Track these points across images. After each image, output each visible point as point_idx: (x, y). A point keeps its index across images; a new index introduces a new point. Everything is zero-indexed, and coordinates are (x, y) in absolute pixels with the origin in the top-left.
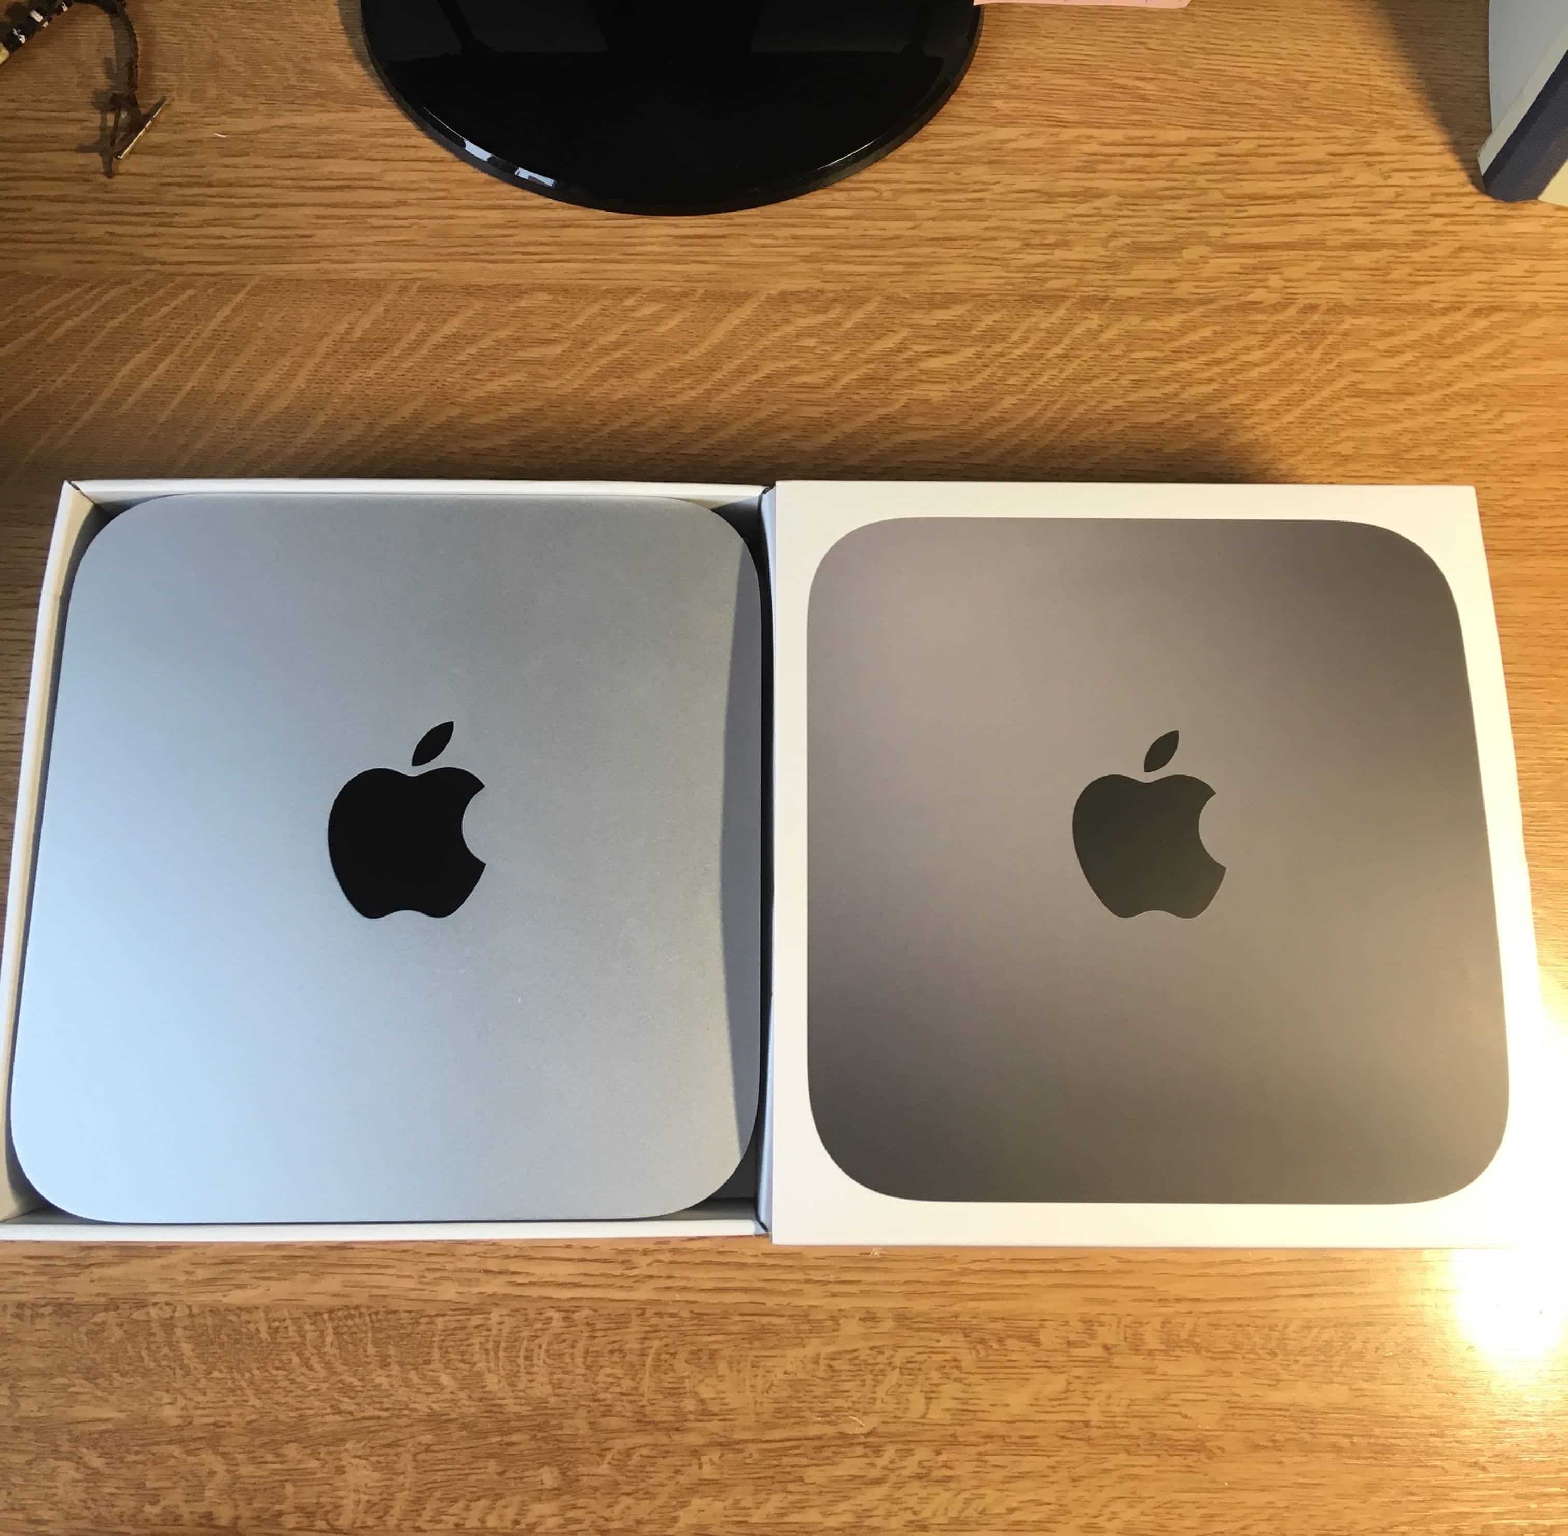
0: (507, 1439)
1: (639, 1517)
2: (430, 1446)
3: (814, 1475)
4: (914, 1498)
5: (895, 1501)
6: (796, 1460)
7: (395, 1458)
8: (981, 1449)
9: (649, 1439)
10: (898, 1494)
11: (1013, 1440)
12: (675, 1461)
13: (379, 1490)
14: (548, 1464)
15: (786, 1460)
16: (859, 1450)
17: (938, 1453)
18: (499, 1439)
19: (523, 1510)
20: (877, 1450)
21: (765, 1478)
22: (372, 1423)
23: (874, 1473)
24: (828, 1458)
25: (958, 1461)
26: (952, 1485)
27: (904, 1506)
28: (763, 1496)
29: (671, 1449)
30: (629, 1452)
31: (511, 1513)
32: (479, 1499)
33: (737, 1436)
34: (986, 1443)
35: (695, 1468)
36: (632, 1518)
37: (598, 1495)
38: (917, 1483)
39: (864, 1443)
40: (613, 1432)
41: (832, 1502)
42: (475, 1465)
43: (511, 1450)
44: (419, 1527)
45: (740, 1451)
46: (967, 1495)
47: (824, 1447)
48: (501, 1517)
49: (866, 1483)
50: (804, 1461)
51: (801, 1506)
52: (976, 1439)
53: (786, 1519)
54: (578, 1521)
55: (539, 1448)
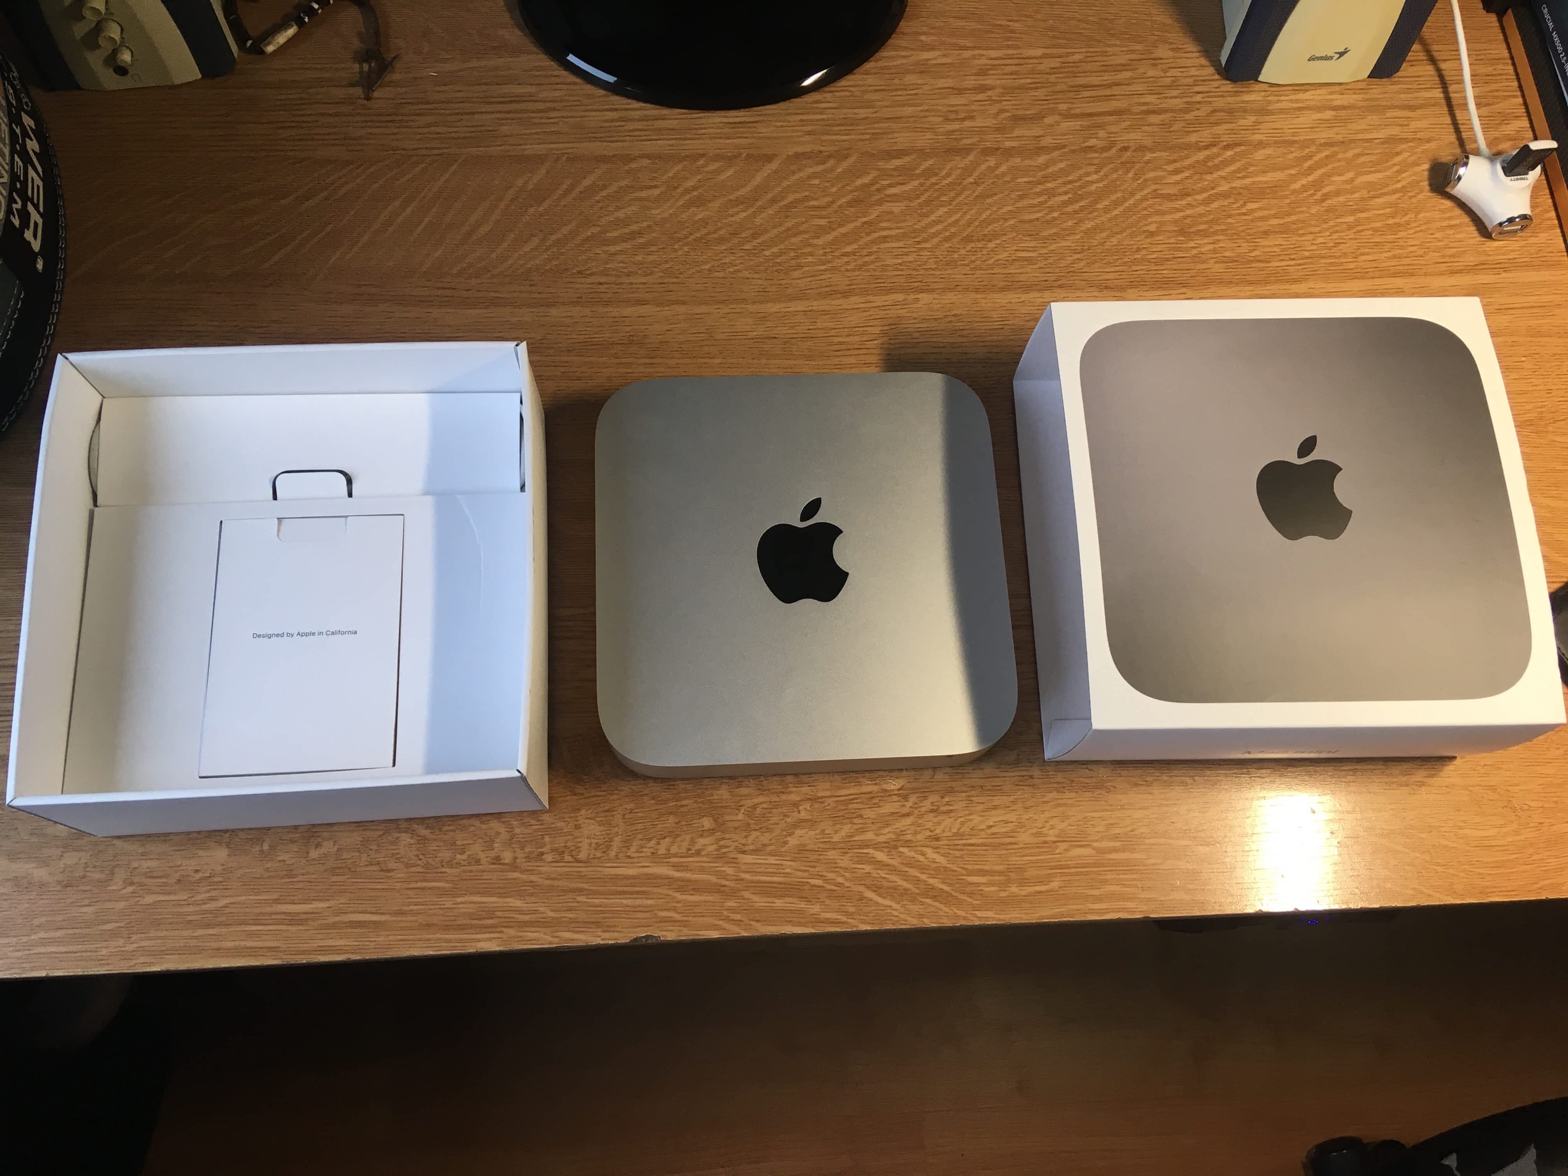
1: (764, 842)
2: (632, 810)
3: (869, 813)
4: (931, 823)
5: (919, 825)
6: (857, 806)
7: (611, 818)
8: (968, 794)
9: (767, 799)
10: (920, 821)
11: (988, 788)
12: (784, 810)
13: (602, 837)
14: (706, 816)
15: (851, 806)
16: (896, 798)
17: (943, 797)
18: (675, 803)
19: (693, 842)
21: (839, 817)
22: (595, 799)
23: (905, 810)
24: (877, 804)
25: (955, 801)
26: (952, 814)
27: (925, 827)
28: (838, 826)
29: (780, 803)
30: (754, 807)
31: (685, 844)
33: (820, 794)
35: (796, 814)
36: (759, 843)
37: (737, 831)
38: (932, 814)
39: (897, 794)
40: (745, 796)
41: (880, 828)
42: (661, 819)
43: (682, 809)
44: (629, 856)
45: (822, 803)
46: (962, 819)
47: (873, 797)
48: (679, 847)
49: (900, 816)
50: (861, 806)
51: (862, 831)
52: (965, 789)
53: (853, 839)
54: (727, 847)
55: (700, 807)
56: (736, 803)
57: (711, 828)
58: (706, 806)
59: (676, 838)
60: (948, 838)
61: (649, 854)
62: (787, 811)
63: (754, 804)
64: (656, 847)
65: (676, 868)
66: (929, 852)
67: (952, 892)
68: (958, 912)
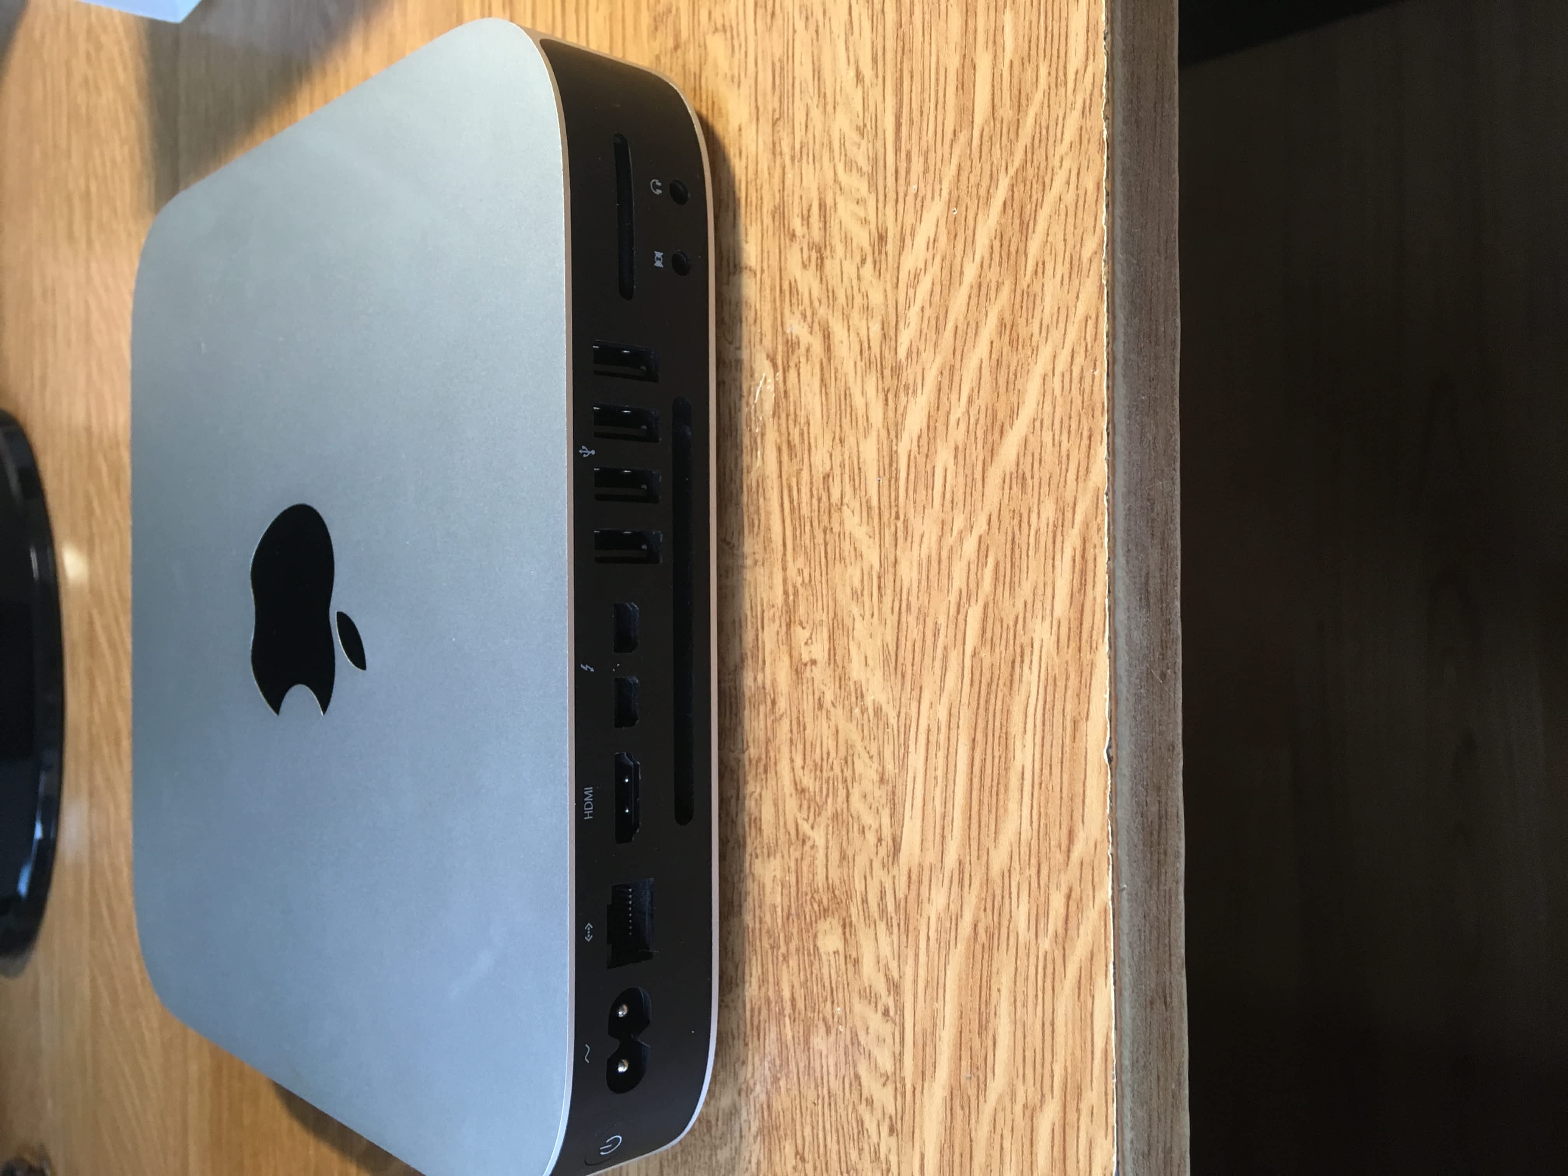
0: (788, 1010)
4: (846, 265)
5: (850, 299)
6: (805, 490)
10: (842, 298)
15: (805, 510)
17: (793, 236)
18: (787, 1021)
20: (791, 345)
21: (826, 544)
23: (818, 348)
24: (802, 434)
25: (801, 198)
27: (855, 282)
28: (847, 547)
29: (795, 714)
30: (800, 791)
32: (857, 1077)
34: (781, 154)
35: (817, 673)
36: (878, 793)
37: (850, 853)
38: (828, 263)
39: (784, 373)
40: (777, 817)
41: (853, 419)
42: (818, 1074)
43: (800, 1005)
45: (796, 593)
47: (789, 442)
48: (880, 1040)
49: (829, 359)
50: (805, 475)
53: (875, 503)
54: (883, 895)
55: (798, 950)
56: (790, 843)
57: (840, 930)
58: (795, 931)
59: (859, 1044)
60: (881, 205)
61: (893, 1140)
62: (810, 697)
63: (794, 792)
64: (878, 1113)
65: (929, 1070)
67: (1012, 171)
68: (1068, 138)
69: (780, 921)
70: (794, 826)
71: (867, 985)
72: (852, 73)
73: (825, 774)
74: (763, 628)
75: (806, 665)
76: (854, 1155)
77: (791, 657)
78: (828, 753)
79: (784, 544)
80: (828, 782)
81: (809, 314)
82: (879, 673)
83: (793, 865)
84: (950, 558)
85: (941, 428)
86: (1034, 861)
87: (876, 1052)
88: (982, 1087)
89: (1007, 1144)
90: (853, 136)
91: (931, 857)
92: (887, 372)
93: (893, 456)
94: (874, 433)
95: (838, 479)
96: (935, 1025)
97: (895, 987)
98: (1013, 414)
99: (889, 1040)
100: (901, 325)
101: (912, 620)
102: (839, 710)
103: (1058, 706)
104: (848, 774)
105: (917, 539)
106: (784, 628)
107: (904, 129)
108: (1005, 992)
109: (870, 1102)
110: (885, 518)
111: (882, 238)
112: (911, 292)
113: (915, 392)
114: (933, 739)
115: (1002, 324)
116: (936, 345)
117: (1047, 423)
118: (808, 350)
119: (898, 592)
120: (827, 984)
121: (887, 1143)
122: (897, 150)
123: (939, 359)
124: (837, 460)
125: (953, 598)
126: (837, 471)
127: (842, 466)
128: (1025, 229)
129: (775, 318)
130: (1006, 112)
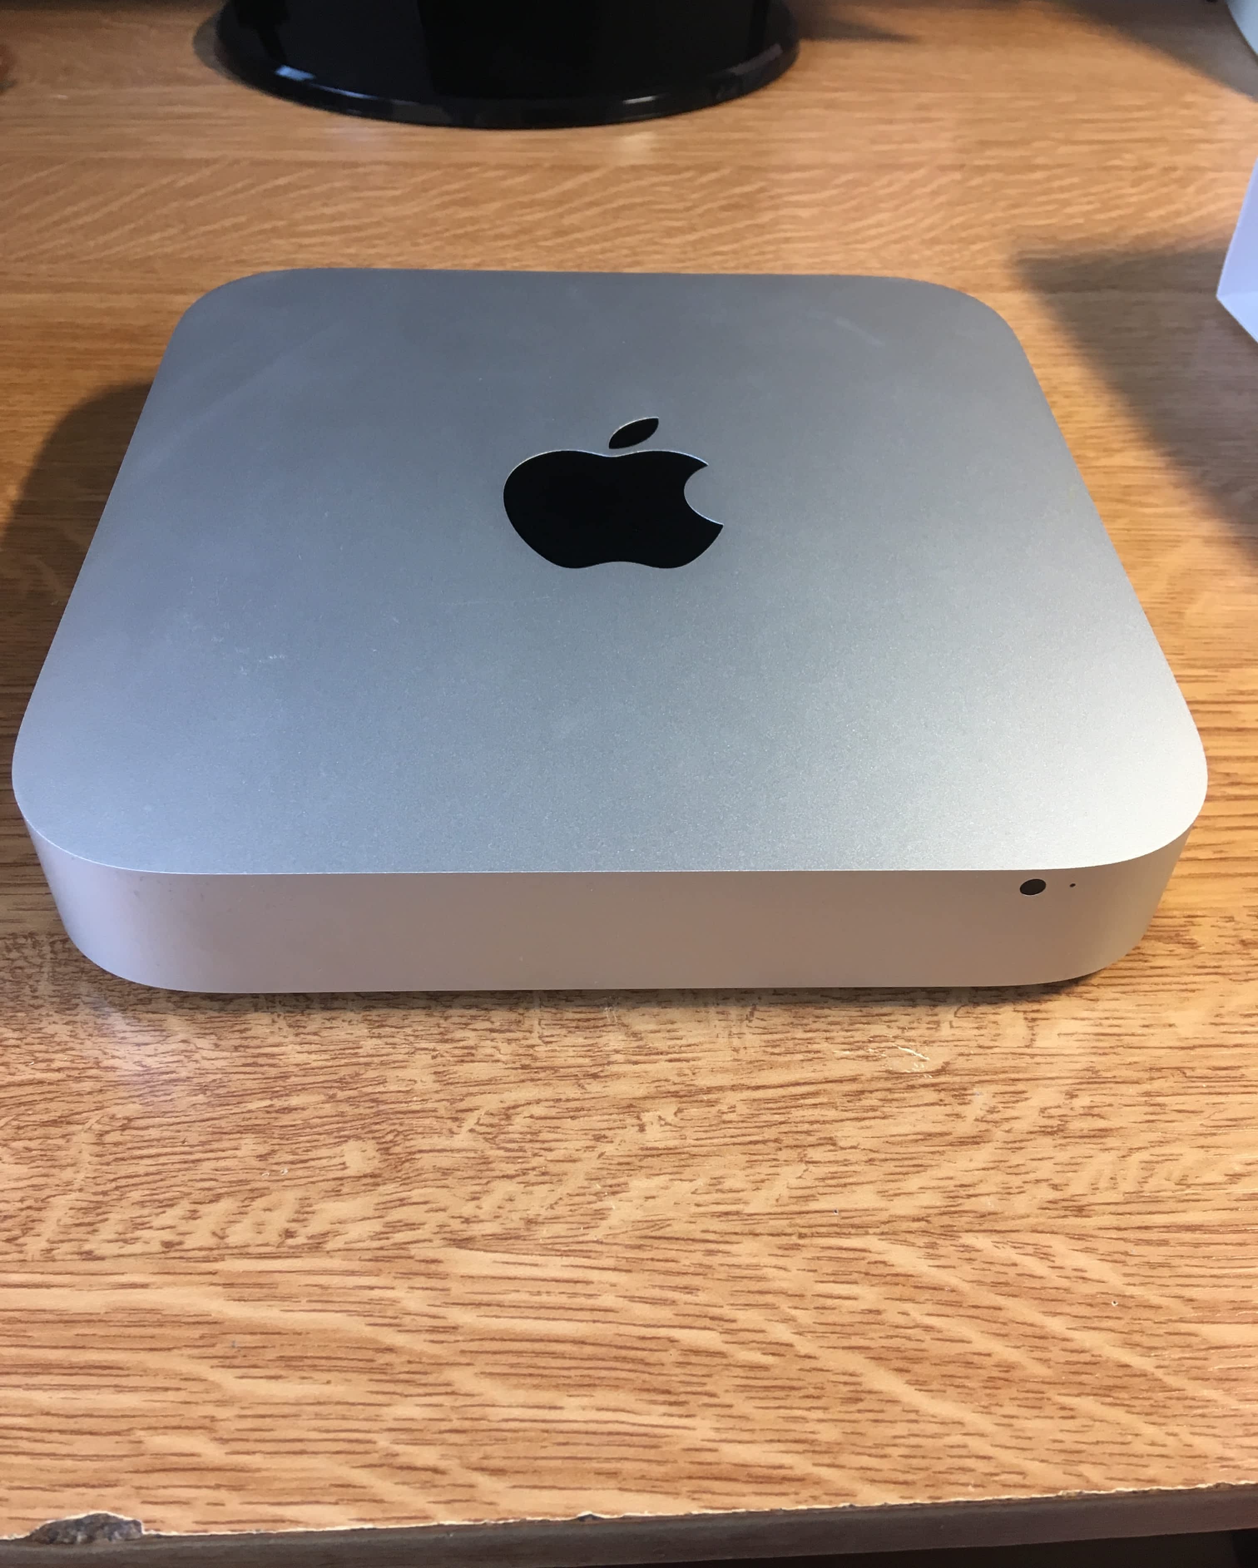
0: (278, 1103)
1: (531, 1214)
3: (854, 1134)
4: (1048, 1164)
5: (1015, 1170)
6: (816, 1114)
7: (61, 1142)
10: (1016, 1159)
12: (595, 1122)
13: (19, 1195)
15: (797, 1114)
16: (931, 1096)
17: (1072, 1096)
18: (267, 1103)
19: (303, 1213)
20: (961, 1094)
21: (764, 1142)
23: (964, 1128)
24: (873, 1109)
25: (1110, 1105)
26: (1110, 1142)
27: (1031, 1177)
28: (764, 1170)
30: (508, 1113)
31: (279, 1220)
32: (217, 1198)
33: (703, 1081)
34: (1152, 1079)
35: (631, 1133)
36: (515, 1216)
37: (450, 1181)
38: (1048, 1140)
39: (933, 1085)
41: (894, 1176)
42: (215, 1146)
43: (286, 1120)
44: (89, 1253)
45: (711, 1104)
46: (1145, 1155)
47: (863, 1092)
48: (259, 1227)
49: (951, 1144)
50: (832, 1114)
51: (840, 1184)
53: (813, 1206)
54: (411, 1226)
55: (342, 1114)
56: (452, 1101)
57: (368, 1171)
58: (361, 1110)
59: (253, 1199)
60: (1112, 1208)
61: (156, 1247)
62: (605, 1125)
63: (505, 1105)
64: (184, 1227)
65: (235, 1292)
66: (1058, 1245)
67: (1159, 1373)
68: (1197, 1441)
69: (369, 1090)
70: (471, 1106)
71: (315, 1208)
72: (1238, 1169)
73: (527, 1146)
74: (670, 1061)
75: (638, 1118)
76: (136, 1195)
77: (645, 1098)
78: (550, 1150)
79: (758, 1088)
80: (521, 1150)
81: (996, 1117)
82: (639, 1215)
83: (429, 1105)
84: (766, 1306)
85: (897, 1291)
86: (467, 1424)
87: (247, 1222)
88: (226, 1362)
89: (171, 1396)
90: (1176, 1170)
91: (458, 1290)
92: (946, 1220)
93: (862, 1229)
94: (882, 1203)
95: (831, 1156)
96: (283, 1298)
97: (316, 1245)
98: (920, 1384)
99: (260, 1239)
100: (996, 1237)
101: (699, 1257)
102: (598, 1163)
103: (630, 1452)
104: (532, 1177)
105: (781, 1262)
106: (673, 1088)
107: (1187, 1236)
108: (328, 1390)
109: (193, 1215)
110: (799, 1221)
111: (1080, 1211)
112: (1030, 1249)
113: (930, 1256)
114: (579, 1288)
115: (1009, 1367)
116: (980, 1283)
117: (915, 1428)
118: (958, 1116)
119: (726, 1238)
120: (311, 1155)
121: (153, 1239)
122: (1167, 1228)
123: (965, 1287)
124: (852, 1156)
125: (727, 1312)
126: (840, 1156)
127: (846, 1163)
128: (1104, 1392)
129: (986, 1073)
130: (1216, 1365)
